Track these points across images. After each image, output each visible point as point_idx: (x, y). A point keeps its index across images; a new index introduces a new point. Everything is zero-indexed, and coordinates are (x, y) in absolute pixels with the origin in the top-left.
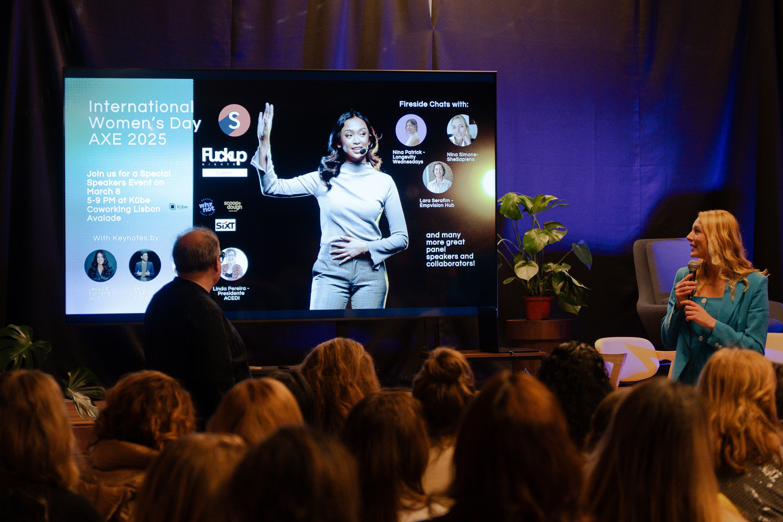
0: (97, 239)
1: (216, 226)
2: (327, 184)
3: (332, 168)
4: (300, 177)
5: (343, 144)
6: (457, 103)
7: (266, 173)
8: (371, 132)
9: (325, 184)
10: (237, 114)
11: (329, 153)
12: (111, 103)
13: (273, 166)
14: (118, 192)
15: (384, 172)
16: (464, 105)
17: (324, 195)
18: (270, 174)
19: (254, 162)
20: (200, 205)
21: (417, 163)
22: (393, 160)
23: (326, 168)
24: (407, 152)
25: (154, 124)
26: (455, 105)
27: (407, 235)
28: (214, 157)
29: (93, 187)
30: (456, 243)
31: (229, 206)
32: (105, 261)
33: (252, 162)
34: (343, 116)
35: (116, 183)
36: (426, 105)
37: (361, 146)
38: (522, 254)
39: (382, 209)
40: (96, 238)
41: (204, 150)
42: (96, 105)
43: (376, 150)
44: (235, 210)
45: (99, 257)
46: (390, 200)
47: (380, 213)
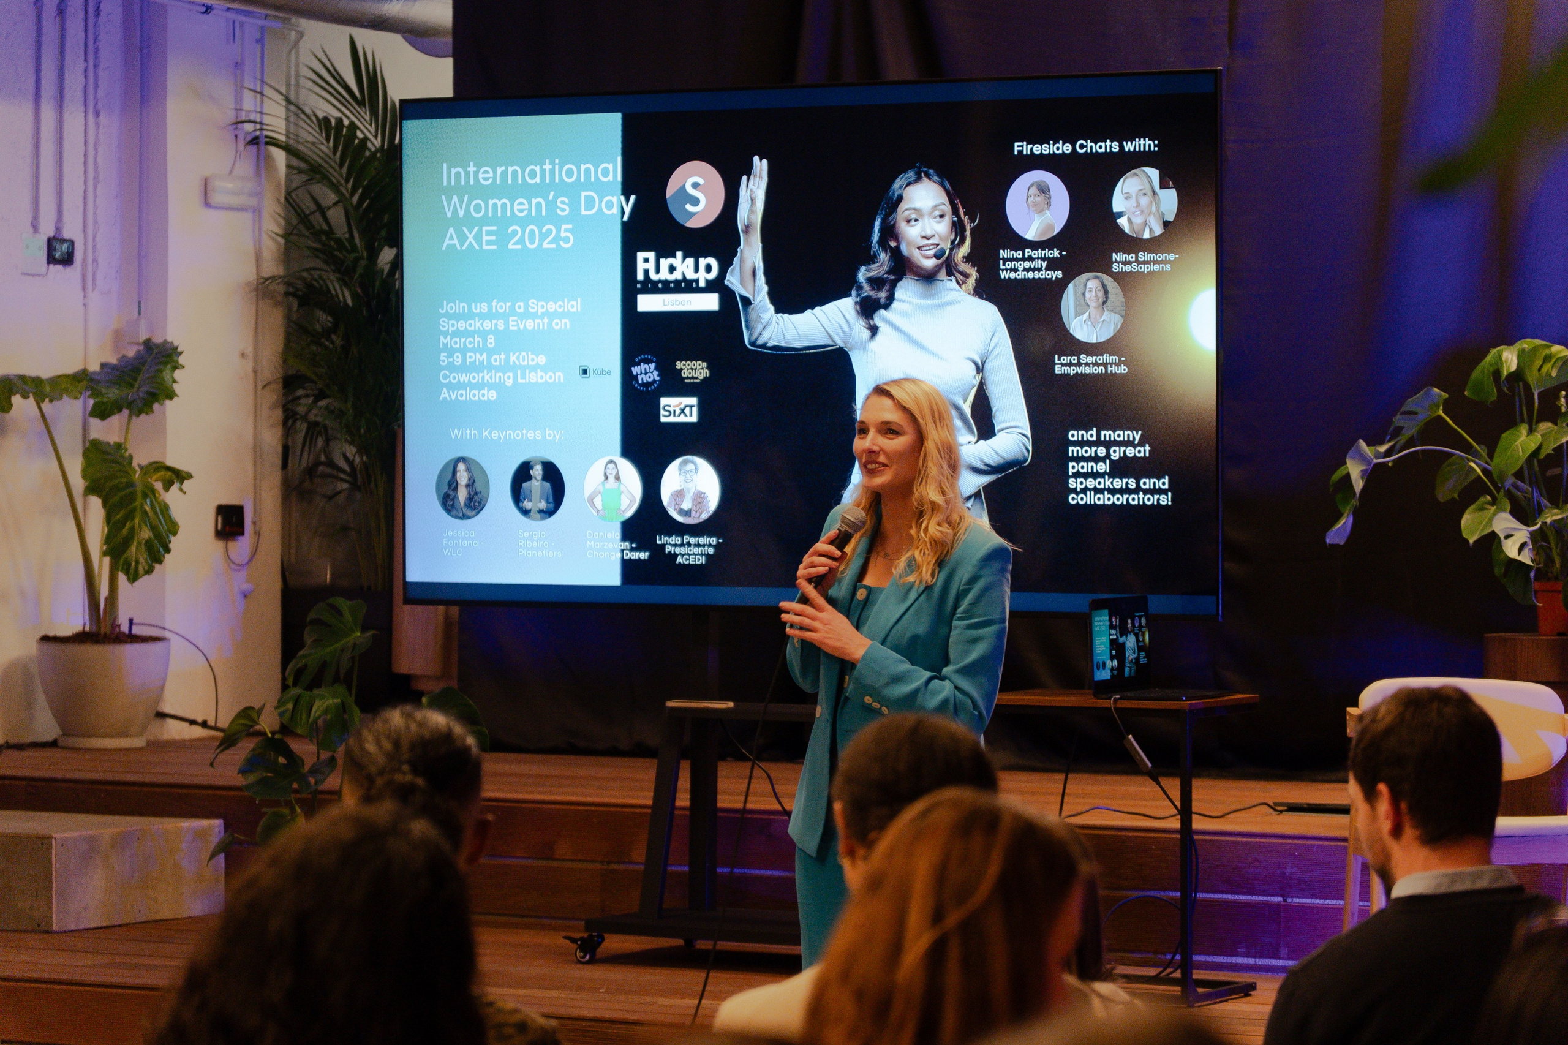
0: (456, 436)
1: (662, 412)
2: (869, 323)
3: (879, 289)
4: (818, 309)
5: (900, 239)
6: (1134, 143)
7: (753, 302)
8: (955, 211)
9: (865, 325)
10: (701, 181)
11: (871, 259)
12: (479, 166)
13: (765, 288)
14: (491, 340)
15: (981, 297)
16: (1150, 145)
17: (863, 347)
18: (761, 304)
19: (732, 280)
20: (633, 368)
21: (1050, 277)
22: (1001, 272)
23: (867, 291)
24: (1029, 254)
25: (552, 205)
26: (1129, 146)
27: (1029, 435)
28: (658, 271)
29: (450, 332)
30: (1131, 452)
31: (685, 371)
32: (469, 479)
33: (727, 279)
34: (902, 178)
35: (488, 325)
36: (1067, 148)
37: (937, 242)
39: (977, 377)
40: (456, 434)
41: (641, 256)
42: (453, 171)
43: (965, 249)
44: (697, 378)
45: (460, 471)
46: (995, 357)
47: (973, 386)
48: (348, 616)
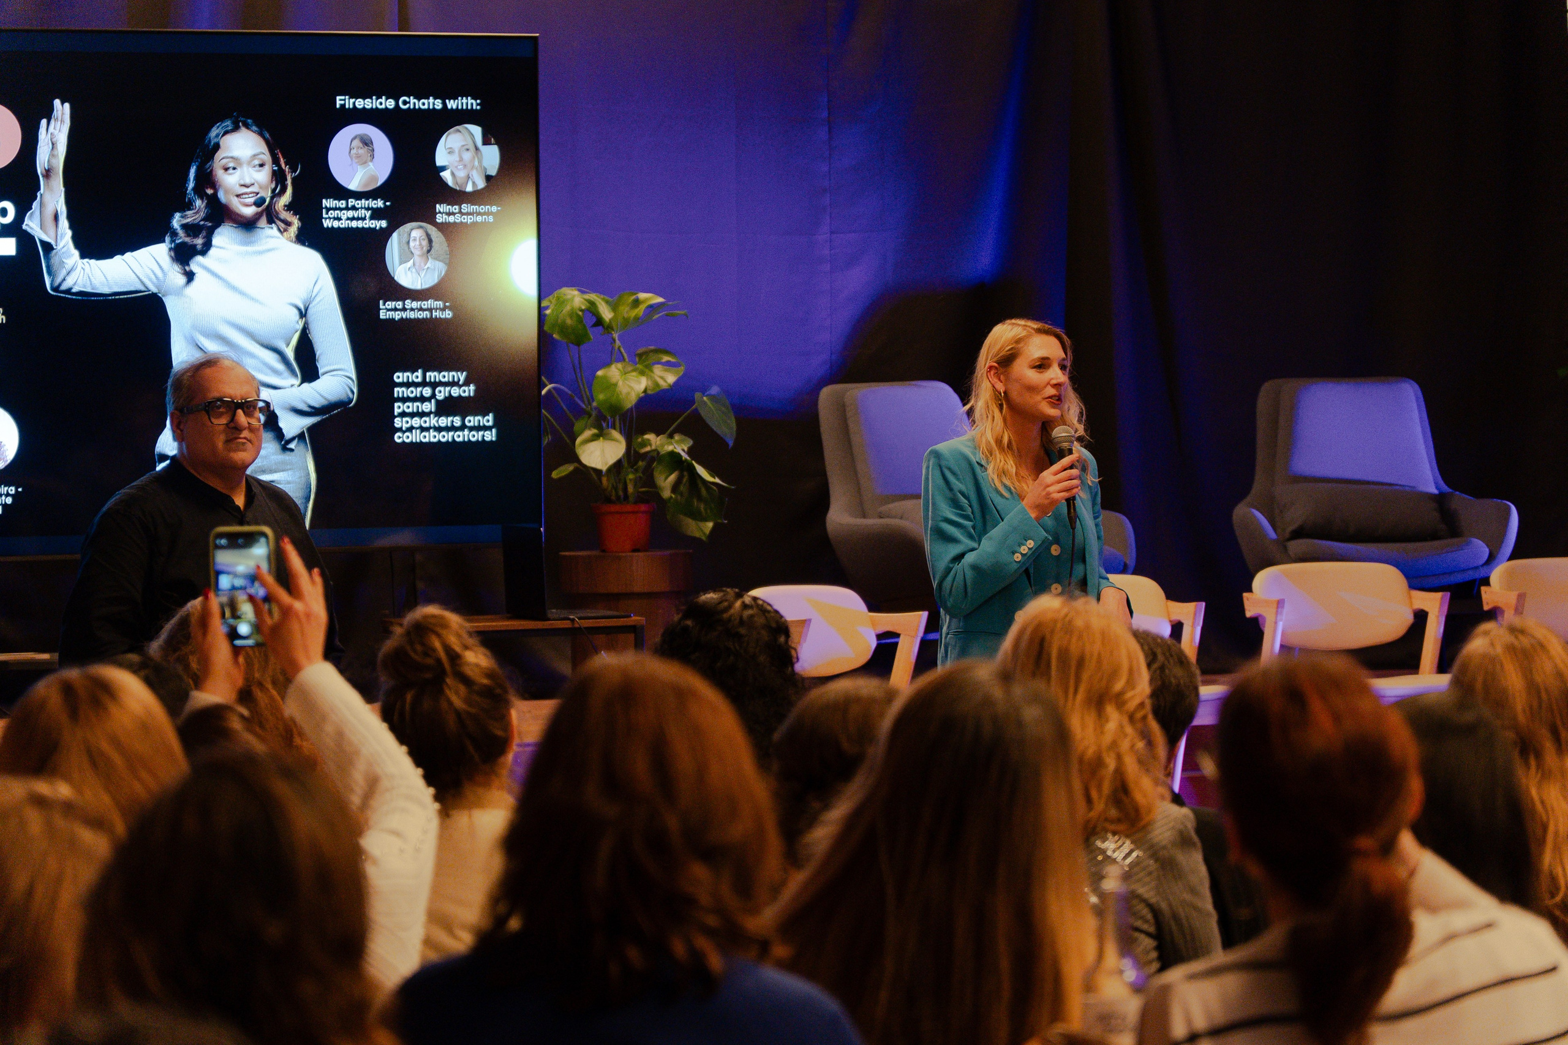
2: (185, 270)
3: (196, 236)
4: (128, 255)
5: (217, 187)
6: (457, 101)
7: (55, 247)
8: (275, 161)
9: (180, 271)
11: (189, 206)
13: (69, 233)
15: (303, 244)
16: (472, 104)
17: (179, 293)
18: (64, 250)
19: (31, 224)
21: (374, 226)
22: (323, 220)
23: (182, 237)
24: (353, 204)
26: (451, 104)
27: (354, 376)
30: (455, 392)
33: (25, 223)
34: (218, 127)
36: (391, 104)
37: (257, 191)
38: (590, 416)
39: (300, 322)
43: (286, 198)
46: (318, 303)
47: (297, 331)
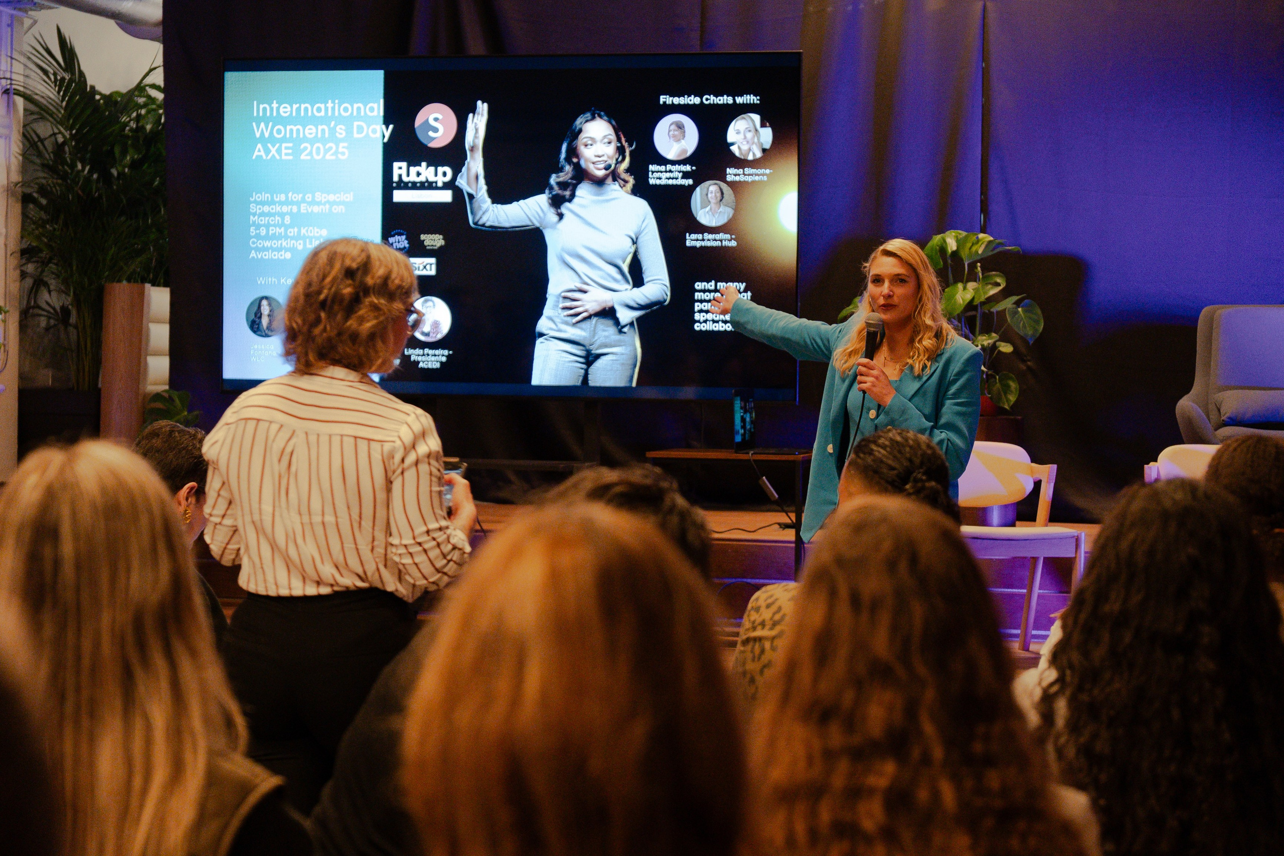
0: (261, 282)
2: (558, 212)
3: (565, 190)
4: (522, 202)
5: (580, 157)
6: (743, 98)
7: (476, 196)
8: (619, 140)
9: (555, 213)
10: (440, 117)
11: (561, 170)
12: (280, 104)
13: (485, 188)
14: (287, 220)
15: (636, 195)
16: (754, 100)
17: (553, 226)
18: (482, 198)
19: (462, 182)
20: (389, 238)
21: (684, 183)
22: (650, 179)
23: (557, 190)
24: (670, 168)
25: (333, 131)
26: (739, 100)
27: (668, 285)
28: (408, 175)
29: (258, 213)
31: (427, 241)
32: (270, 311)
33: (457, 181)
34: (582, 117)
35: (285, 209)
36: (697, 100)
37: (606, 160)
39: (632, 247)
40: (261, 281)
41: (396, 165)
42: (261, 106)
43: (626, 164)
44: (435, 246)
45: (263, 305)
46: (645, 234)
47: (630, 253)
48: (177, 401)
